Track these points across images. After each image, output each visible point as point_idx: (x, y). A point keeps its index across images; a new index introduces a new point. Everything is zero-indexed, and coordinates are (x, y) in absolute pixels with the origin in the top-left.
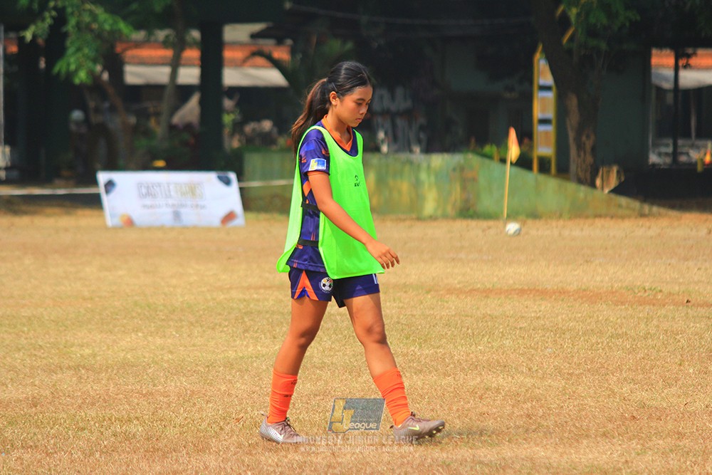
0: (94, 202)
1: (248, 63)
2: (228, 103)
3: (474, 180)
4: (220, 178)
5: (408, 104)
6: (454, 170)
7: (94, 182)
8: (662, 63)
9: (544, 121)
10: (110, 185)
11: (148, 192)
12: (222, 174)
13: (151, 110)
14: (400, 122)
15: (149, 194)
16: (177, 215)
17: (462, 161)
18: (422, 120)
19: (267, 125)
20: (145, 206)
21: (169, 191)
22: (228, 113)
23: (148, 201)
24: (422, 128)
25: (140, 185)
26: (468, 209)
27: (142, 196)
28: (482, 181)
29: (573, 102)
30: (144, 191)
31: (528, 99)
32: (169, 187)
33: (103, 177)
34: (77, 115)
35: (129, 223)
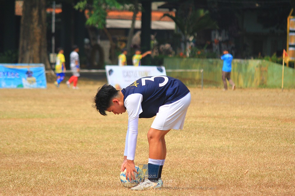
1: (162, 19)
2: (153, 37)
3: (266, 71)
4: (158, 69)
5: (227, 38)
6: (257, 67)
9: (292, 46)
10: (111, 71)
12: (159, 67)
13: (118, 39)
14: (223, 46)
15: (127, 75)
17: (261, 63)
18: (233, 45)
19: (167, 46)
20: (126, 81)
21: (136, 75)
22: (153, 40)
23: (127, 79)
24: (233, 48)
25: (124, 72)
26: (263, 84)
27: (125, 76)
28: (269, 72)
30: (125, 74)
32: (136, 73)
33: (108, 68)
34: (87, 41)
35: (119, 88)
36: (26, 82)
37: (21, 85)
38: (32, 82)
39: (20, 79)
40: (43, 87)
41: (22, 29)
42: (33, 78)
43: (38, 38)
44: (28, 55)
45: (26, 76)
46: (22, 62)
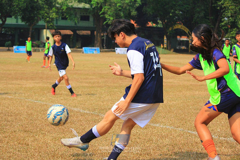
0: (115, 51)
7: (115, 49)
8: (178, 37)
9: (165, 43)
10: (117, 49)
11: (121, 50)
16: (124, 53)
23: (121, 51)
25: (120, 49)
29: (168, 41)
31: (163, 41)
33: (116, 48)
35: (119, 54)
36: (94, 52)
37: (93, 53)
38: (96, 52)
39: (93, 51)
40: (99, 53)
41: (95, 39)
42: (96, 51)
43: (99, 41)
44: (97, 45)
45: (95, 50)
46: (95, 47)
